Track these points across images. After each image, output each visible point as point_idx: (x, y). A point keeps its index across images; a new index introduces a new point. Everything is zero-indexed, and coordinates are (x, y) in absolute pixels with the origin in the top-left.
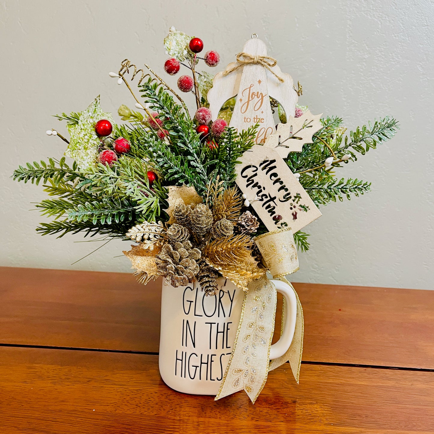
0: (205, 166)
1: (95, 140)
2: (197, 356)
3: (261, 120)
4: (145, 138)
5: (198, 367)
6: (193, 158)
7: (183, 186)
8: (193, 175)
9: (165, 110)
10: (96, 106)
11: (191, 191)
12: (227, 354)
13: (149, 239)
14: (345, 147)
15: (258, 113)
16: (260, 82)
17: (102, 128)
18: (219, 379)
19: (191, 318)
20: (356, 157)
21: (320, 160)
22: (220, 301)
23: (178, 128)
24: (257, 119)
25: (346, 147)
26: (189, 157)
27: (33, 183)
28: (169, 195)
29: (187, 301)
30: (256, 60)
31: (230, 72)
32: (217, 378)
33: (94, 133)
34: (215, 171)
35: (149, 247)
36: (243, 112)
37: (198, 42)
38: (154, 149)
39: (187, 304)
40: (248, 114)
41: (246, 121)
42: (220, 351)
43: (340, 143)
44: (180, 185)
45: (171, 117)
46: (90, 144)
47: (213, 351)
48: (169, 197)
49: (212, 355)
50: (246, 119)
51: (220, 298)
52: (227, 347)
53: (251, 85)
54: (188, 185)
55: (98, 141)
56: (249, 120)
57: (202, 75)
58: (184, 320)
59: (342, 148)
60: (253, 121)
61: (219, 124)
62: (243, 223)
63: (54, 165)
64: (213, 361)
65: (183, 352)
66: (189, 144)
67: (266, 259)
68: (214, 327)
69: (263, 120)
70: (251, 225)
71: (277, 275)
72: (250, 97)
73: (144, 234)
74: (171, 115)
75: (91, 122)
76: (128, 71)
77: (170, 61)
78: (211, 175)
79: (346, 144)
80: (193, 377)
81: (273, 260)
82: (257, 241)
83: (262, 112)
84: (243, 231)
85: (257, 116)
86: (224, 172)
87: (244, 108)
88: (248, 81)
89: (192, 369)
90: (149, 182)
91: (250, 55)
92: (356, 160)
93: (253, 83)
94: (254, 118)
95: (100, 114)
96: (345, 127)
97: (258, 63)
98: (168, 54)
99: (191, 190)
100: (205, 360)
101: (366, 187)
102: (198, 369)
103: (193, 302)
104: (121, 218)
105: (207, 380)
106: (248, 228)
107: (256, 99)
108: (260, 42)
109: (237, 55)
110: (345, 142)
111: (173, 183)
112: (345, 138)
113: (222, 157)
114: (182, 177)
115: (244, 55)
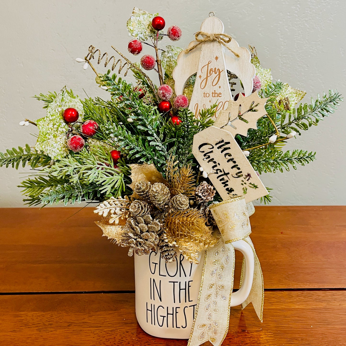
0: (164, 143)
1: (64, 127)
2: (164, 308)
3: (219, 94)
4: (106, 126)
5: (165, 317)
6: (153, 138)
7: (144, 164)
8: (153, 153)
9: (125, 97)
10: (63, 95)
11: (151, 168)
12: (190, 306)
13: (115, 213)
14: (288, 124)
15: (216, 88)
16: (217, 58)
17: (69, 115)
18: (183, 327)
19: (156, 277)
20: (300, 133)
21: (267, 135)
22: (181, 263)
23: (138, 112)
24: (215, 93)
25: (290, 123)
26: (149, 138)
27: (13, 167)
28: (132, 172)
29: (153, 263)
30: (211, 38)
31: (190, 50)
32: (182, 326)
33: (62, 121)
34: (173, 148)
35: (114, 221)
36: (202, 88)
37: (159, 21)
38: (115, 134)
39: (153, 266)
40: (207, 90)
41: (205, 96)
42: (183, 304)
43: (283, 120)
44: (142, 163)
45: (131, 102)
46: (59, 132)
47: (177, 304)
48: (132, 174)
49: (176, 308)
50: (205, 94)
51: (181, 261)
52: (189, 301)
53: (209, 62)
54: (149, 163)
55: (67, 127)
56: (208, 95)
57: (165, 52)
58: (151, 278)
59: (286, 124)
60: (212, 96)
61: (180, 100)
62: (200, 194)
63: (30, 150)
64: (178, 313)
65: (151, 304)
66: (149, 125)
67: (219, 226)
68: (177, 285)
69: (221, 94)
70: (207, 195)
71: (229, 240)
72: (209, 73)
73: (110, 210)
74: (131, 100)
75: (59, 111)
76: (93, 57)
77: (132, 43)
78: (170, 151)
79: (289, 120)
80: (161, 325)
81: (226, 227)
82: (212, 209)
83: (220, 87)
84: (200, 201)
85: (215, 91)
86: (183, 147)
87: (203, 84)
88: (206, 58)
89: (161, 319)
90: (114, 162)
91: (207, 33)
92: (300, 134)
93: (210, 60)
94: (213, 93)
95: (68, 101)
96: (305, 92)
97: (214, 41)
98: (132, 35)
99: (151, 166)
100: (170, 312)
101: (311, 157)
102: (165, 318)
103: (157, 264)
104: (90, 196)
105: (173, 327)
106: (205, 198)
107: (214, 75)
108: (216, 20)
109: (195, 34)
110: (288, 119)
111: (135, 161)
112: (289, 115)
113: (180, 133)
114: (143, 156)
115: (202, 33)
